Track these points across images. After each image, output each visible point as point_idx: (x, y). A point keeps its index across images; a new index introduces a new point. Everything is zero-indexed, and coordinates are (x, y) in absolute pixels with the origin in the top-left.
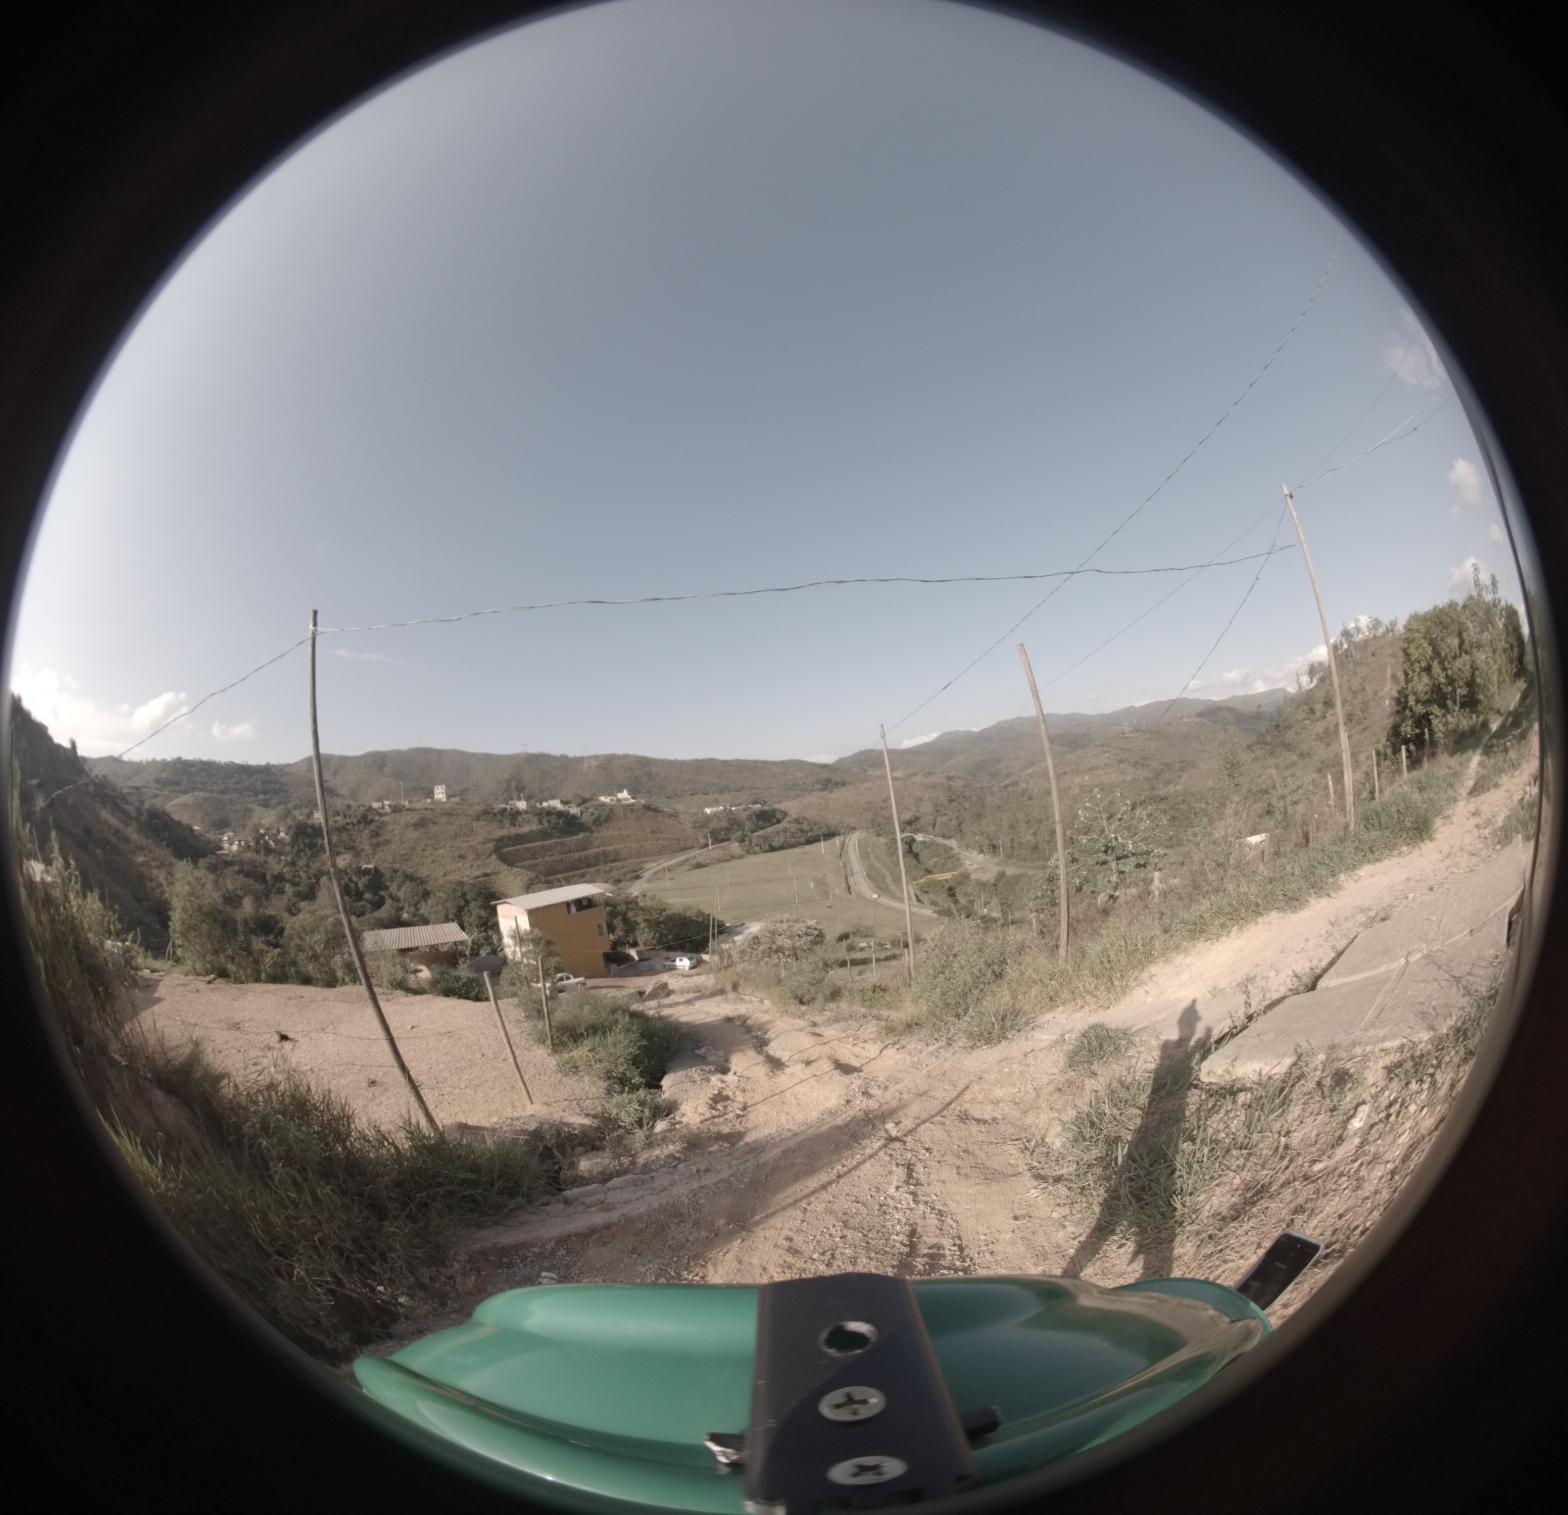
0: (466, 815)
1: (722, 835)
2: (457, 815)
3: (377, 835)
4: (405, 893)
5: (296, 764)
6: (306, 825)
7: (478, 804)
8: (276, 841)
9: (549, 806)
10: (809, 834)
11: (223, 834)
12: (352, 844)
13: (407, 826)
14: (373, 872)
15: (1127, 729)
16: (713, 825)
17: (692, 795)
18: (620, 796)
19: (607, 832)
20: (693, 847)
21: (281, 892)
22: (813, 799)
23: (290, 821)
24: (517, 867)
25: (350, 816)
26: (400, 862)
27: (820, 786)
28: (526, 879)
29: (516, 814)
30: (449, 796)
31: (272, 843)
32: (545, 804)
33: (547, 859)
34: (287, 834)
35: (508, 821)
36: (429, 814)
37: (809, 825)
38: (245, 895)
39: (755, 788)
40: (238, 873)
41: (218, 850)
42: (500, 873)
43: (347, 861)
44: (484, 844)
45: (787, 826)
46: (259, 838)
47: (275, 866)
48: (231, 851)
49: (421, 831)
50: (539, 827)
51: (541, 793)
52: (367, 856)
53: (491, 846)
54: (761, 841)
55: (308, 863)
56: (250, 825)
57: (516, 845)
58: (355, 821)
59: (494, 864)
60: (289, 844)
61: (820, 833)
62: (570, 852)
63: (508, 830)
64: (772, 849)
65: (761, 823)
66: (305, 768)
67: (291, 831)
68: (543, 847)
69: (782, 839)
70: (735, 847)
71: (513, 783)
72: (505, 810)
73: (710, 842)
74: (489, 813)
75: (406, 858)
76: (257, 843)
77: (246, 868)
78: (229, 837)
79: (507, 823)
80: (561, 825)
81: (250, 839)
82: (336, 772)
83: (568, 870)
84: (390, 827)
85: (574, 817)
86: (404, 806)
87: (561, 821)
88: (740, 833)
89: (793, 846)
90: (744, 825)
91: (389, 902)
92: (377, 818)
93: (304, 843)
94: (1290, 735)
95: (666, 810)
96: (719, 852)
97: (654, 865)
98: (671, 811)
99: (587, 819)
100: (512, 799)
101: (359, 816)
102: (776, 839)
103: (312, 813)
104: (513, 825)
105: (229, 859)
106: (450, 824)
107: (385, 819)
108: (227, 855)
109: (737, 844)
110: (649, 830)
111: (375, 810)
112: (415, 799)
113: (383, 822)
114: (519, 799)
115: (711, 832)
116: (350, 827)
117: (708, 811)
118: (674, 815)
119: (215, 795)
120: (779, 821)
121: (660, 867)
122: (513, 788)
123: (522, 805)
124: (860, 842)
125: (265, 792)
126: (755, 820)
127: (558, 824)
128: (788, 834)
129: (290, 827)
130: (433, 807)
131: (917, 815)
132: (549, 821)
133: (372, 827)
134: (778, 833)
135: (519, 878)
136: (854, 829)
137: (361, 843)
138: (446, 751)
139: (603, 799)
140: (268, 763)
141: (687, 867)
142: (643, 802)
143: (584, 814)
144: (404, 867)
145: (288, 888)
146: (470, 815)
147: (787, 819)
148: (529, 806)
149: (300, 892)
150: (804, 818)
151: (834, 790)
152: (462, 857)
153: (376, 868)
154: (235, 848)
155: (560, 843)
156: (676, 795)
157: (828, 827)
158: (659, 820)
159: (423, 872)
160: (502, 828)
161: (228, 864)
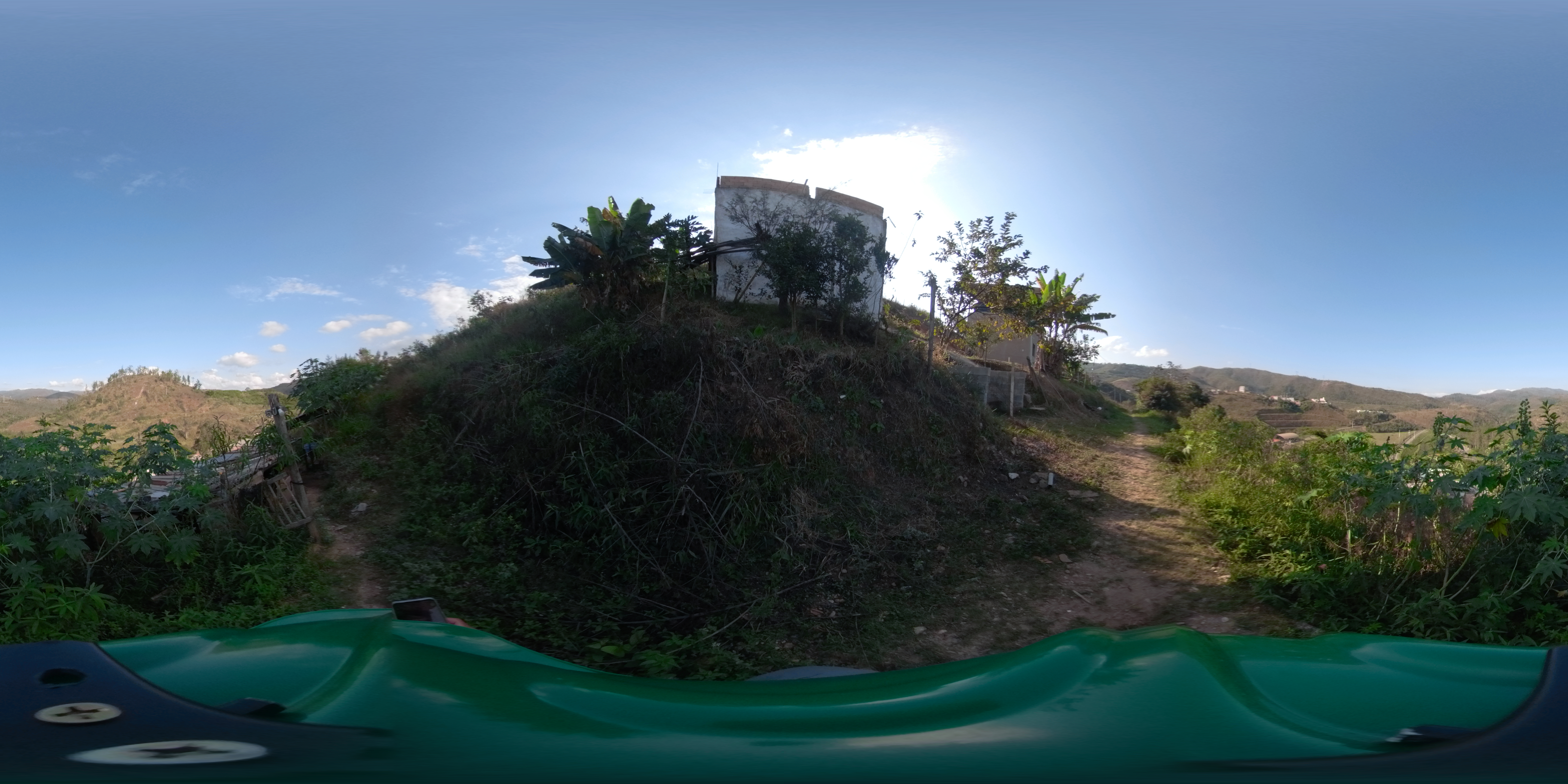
1: (1360, 422)
9: (1288, 400)
10: (1400, 428)
13: (1224, 400)
16: (1357, 417)
18: (1321, 400)
20: (1345, 426)
24: (1264, 422)
29: (1271, 401)
33: (1279, 421)
36: (1234, 397)
37: (1402, 424)
44: (1254, 411)
45: (1391, 422)
57: (1267, 413)
61: (1406, 428)
62: (1290, 420)
68: (1280, 416)
71: (1281, 387)
73: (1353, 425)
79: (1267, 404)
85: (1297, 406)
86: (1224, 392)
87: (1290, 407)
90: (1373, 420)
92: (1212, 396)
96: (1356, 429)
98: (1342, 409)
99: (1303, 408)
100: (1274, 395)
104: (1269, 405)
106: (1243, 401)
109: (1365, 427)
111: (1211, 392)
112: (1231, 390)
115: (1355, 420)
117: (1358, 411)
120: (1389, 420)
123: (1275, 398)
124: (1421, 434)
126: (1378, 418)
128: (1390, 426)
132: (1285, 406)
134: (1386, 425)
136: (1424, 429)
139: (1313, 400)
143: (1302, 405)
148: (1278, 398)
150: (1401, 420)
152: (1242, 414)
155: (1289, 416)
157: (1411, 426)
160: (1264, 406)
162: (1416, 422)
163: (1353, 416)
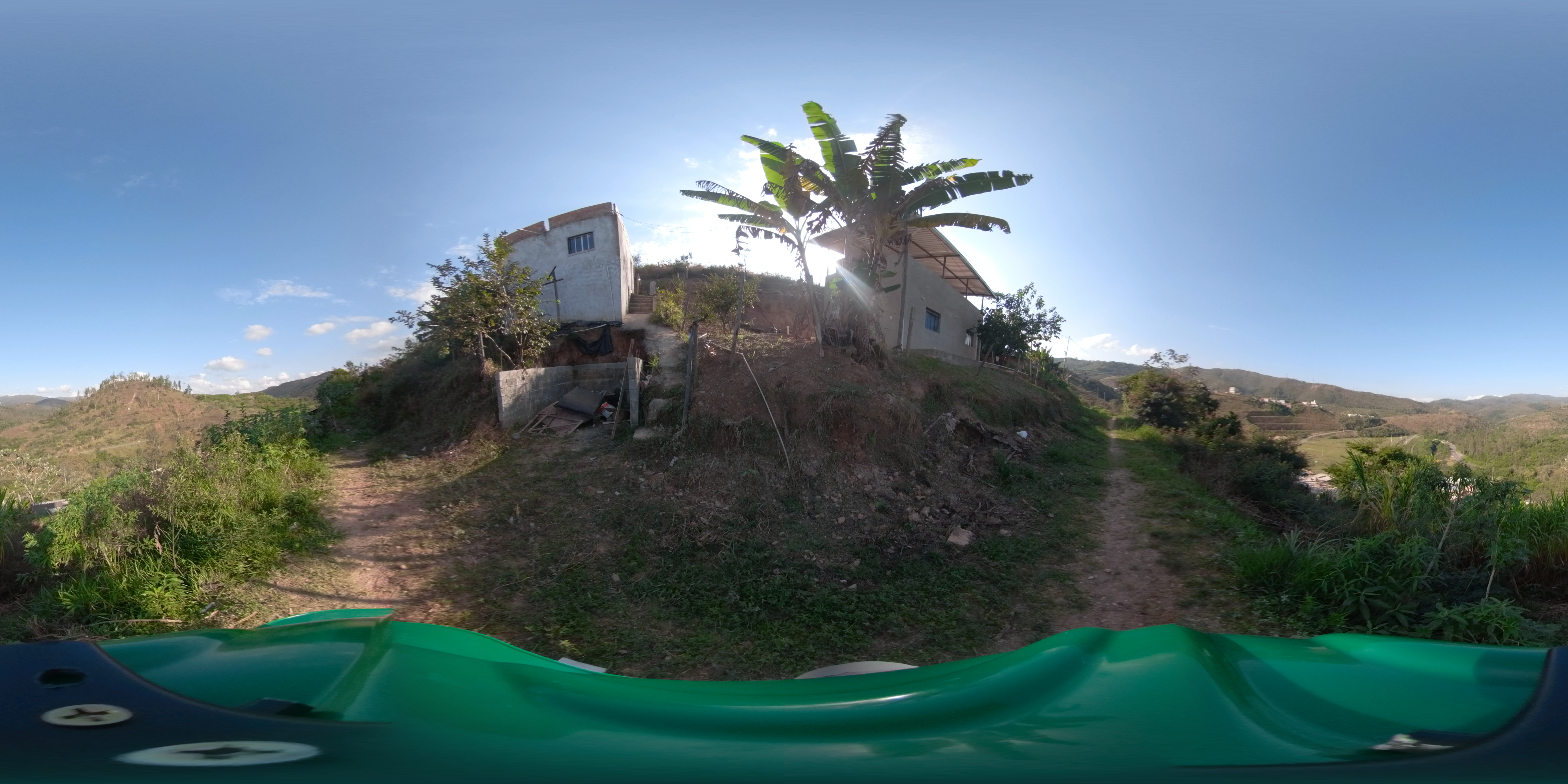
0: (1241, 400)
1: (1352, 426)
2: (1237, 400)
10: (1391, 433)
16: (1349, 422)
17: (1348, 407)
18: (1312, 403)
19: (1300, 417)
20: (1335, 430)
24: (1255, 424)
28: (1256, 429)
29: (1262, 404)
30: (1236, 392)
32: (1278, 401)
33: (1269, 423)
35: (1259, 405)
37: (1393, 428)
44: (1243, 413)
45: (1383, 427)
50: (1271, 410)
53: (1246, 414)
57: (1258, 416)
61: (1397, 433)
62: (1282, 423)
63: (1257, 409)
65: (1371, 424)
68: (1270, 419)
69: (1377, 433)
70: (1355, 433)
71: (1271, 390)
72: (1258, 401)
73: (1346, 429)
74: (1252, 401)
79: (1257, 406)
83: (1277, 429)
85: (1288, 409)
88: (1358, 427)
95: (1330, 411)
96: (1348, 433)
97: (1316, 434)
99: (1293, 410)
100: (1265, 397)
102: (1375, 432)
104: (1259, 408)
109: (1356, 431)
110: (1319, 419)
114: (1268, 397)
115: (1346, 424)
118: (1333, 414)
122: (1269, 392)
123: (1266, 400)
124: (1413, 440)
127: (1280, 410)
128: (1381, 431)
130: (1226, 396)
132: (1275, 409)
134: (1377, 429)
136: (1415, 433)
139: (1304, 403)
142: (1322, 407)
143: (1293, 408)
146: (1243, 400)
147: (1384, 424)
148: (1269, 401)
150: (1392, 425)
155: (1277, 418)
158: (1325, 415)
160: (1254, 408)
163: (1344, 420)
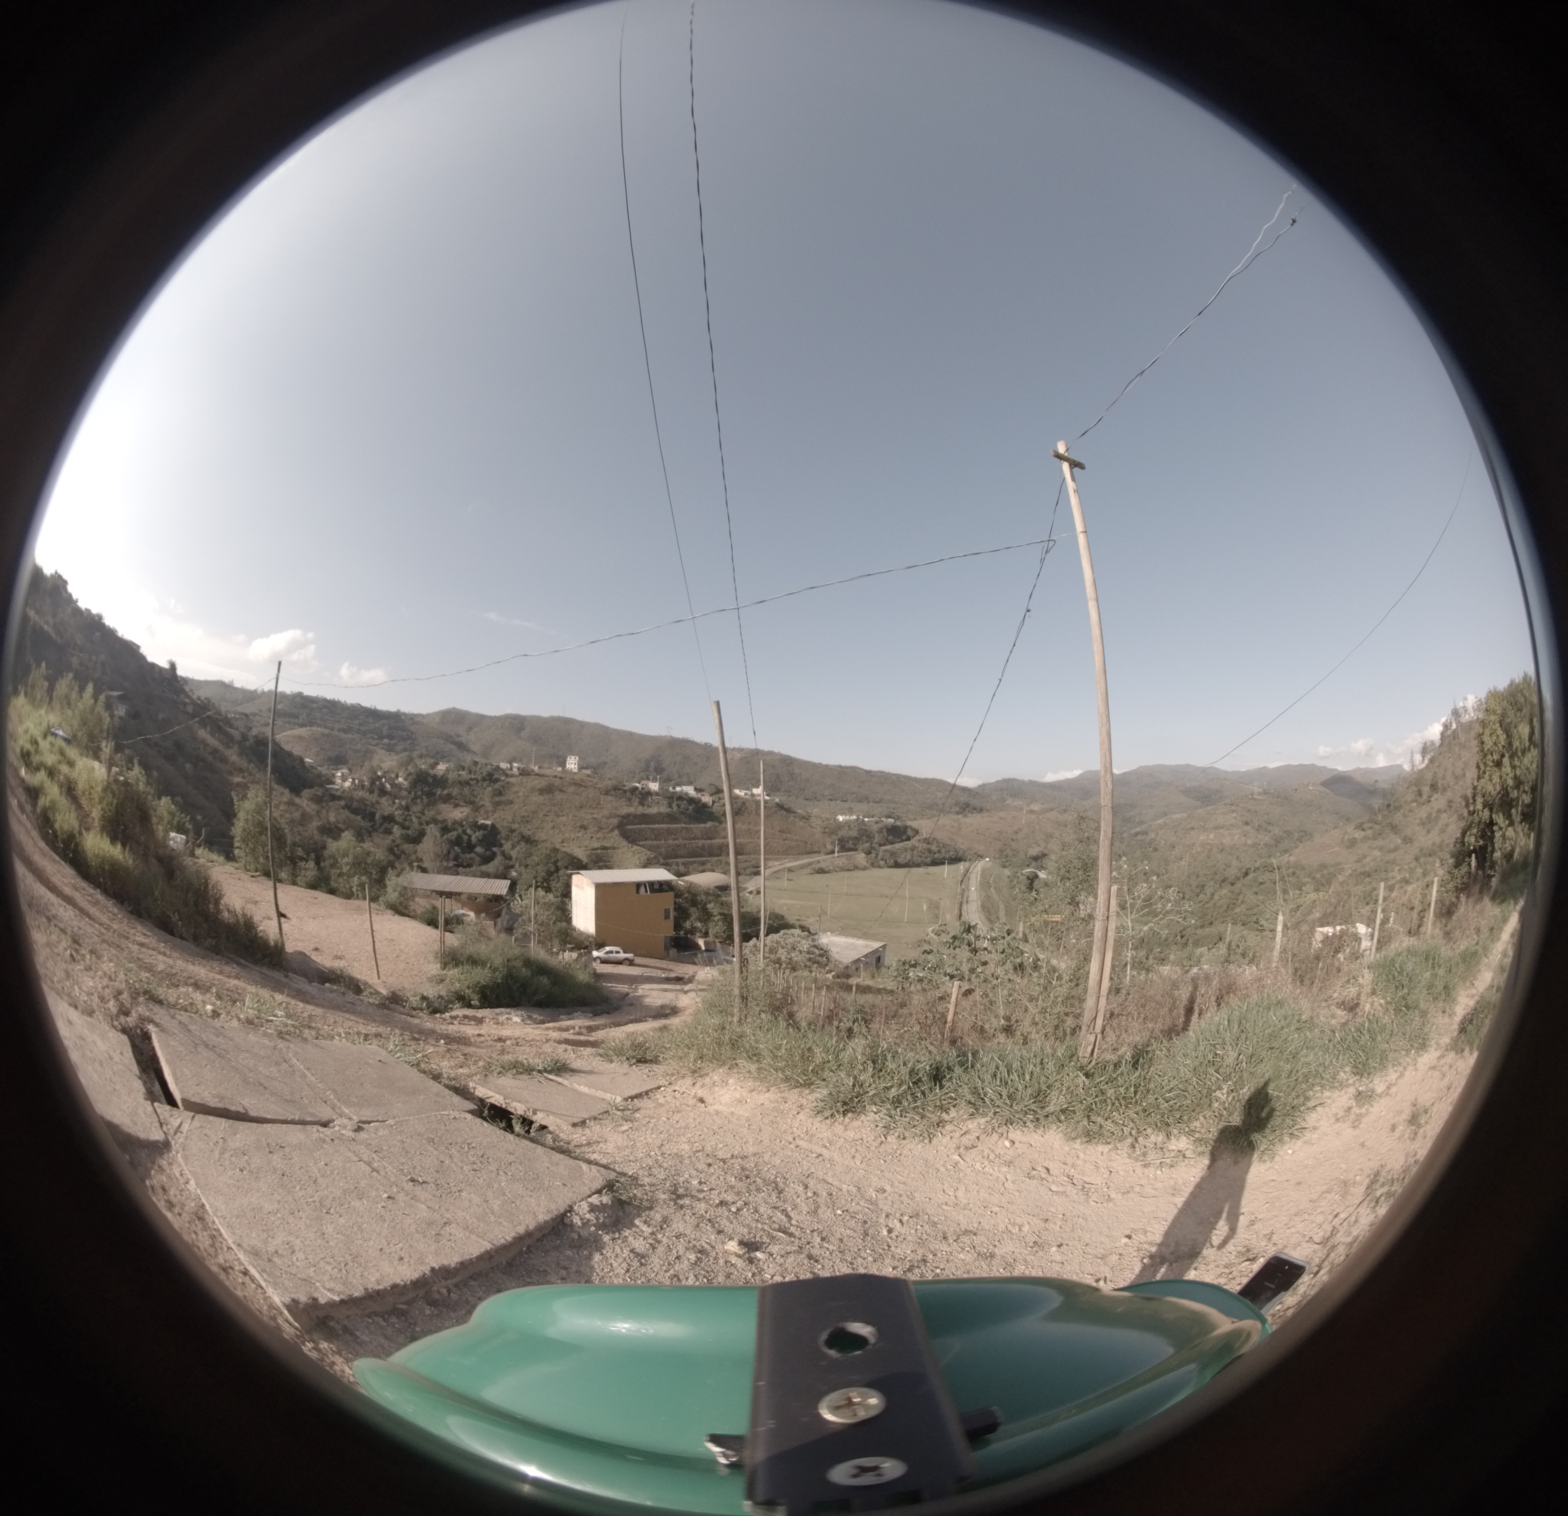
0: (595, 788)
1: (850, 845)
2: (585, 787)
3: (500, 794)
4: (519, 852)
5: (428, 715)
6: (428, 775)
7: (610, 779)
8: (393, 785)
9: (681, 792)
10: (936, 856)
11: (337, 769)
12: (473, 799)
13: (533, 790)
14: (489, 828)
15: (1256, 790)
16: (843, 833)
17: (831, 800)
18: (755, 791)
20: (819, 852)
21: (388, 832)
22: (946, 821)
23: (411, 768)
24: (638, 845)
25: (475, 772)
26: (519, 823)
27: (957, 809)
28: (644, 858)
29: (646, 795)
30: (581, 768)
31: (388, 786)
32: (678, 789)
33: (670, 842)
34: (405, 779)
35: (637, 800)
36: (557, 782)
37: (938, 846)
38: (347, 829)
39: (895, 802)
40: (343, 808)
41: (329, 784)
42: (619, 848)
43: (465, 814)
44: (608, 818)
45: (917, 844)
46: (374, 779)
47: (386, 807)
48: (342, 787)
49: (547, 797)
50: (668, 810)
51: (680, 777)
52: (487, 812)
53: (615, 821)
54: (888, 855)
55: (423, 810)
56: (367, 764)
57: (641, 824)
58: (479, 777)
59: (615, 838)
60: (406, 789)
61: (947, 856)
62: (694, 838)
63: (635, 809)
64: (897, 865)
65: (890, 838)
66: (437, 720)
67: (410, 778)
68: (668, 830)
69: (908, 857)
70: (860, 858)
71: (652, 764)
72: (637, 788)
73: (836, 850)
74: (620, 789)
75: (526, 820)
76: (372, 783)
77: (355, 805)
78: (343, 774)
79: (636, 801)
80: (688, 812)
81: (365, 778)
82: (470, 729)
83: (691, 855)
84: (515, 789)
85: (705, 805)
86: (533, 771)
87: (691, 808)
88: (867, 845)
89: (918, 865)
90: (873, 837)
91: (499, 859)
92: (503, 778)
93: (422, 791)
94: (1398, 817)
95: (799, 811)
96: (843, 860)
97: (777, 863)
98: (804, 813)
99: (716, 809)
100: (648, 779)
101: (484, 774)
102: (903, 856)
103: (437, 764)
104: (642, 804)
105: (338, 794)
106: (577, 794)
107: (512, 780)
108: (337, 790)
109: (863, 855)
110: (778, 829)
111: (502, 770)
112: (546, 765)
113: (508, 783)
114: (654, 780)
115: (839, 840)
116: (473, 783)
117: (841, 818)
118: (806, 818)
119: (336, 733)
120: (908, 839)
121: (782, 867)
122: (651, 768)
123: (654, 786)
124: (984, 871)
125: (391, 737)
126: (886, 834)
127: (688, 810)
128: (915, 852)
129: (410, 774)
130: (563, 776)
131: (1046, 851)
132: (679, 806)
133: (497, 786)
134: (906, 850)
135: (637, 857)
136: (981, 857)
137: (482, 799)
138: (588, 724)
139: (737, 792)
140: (399, 711)
141: (809, 870)
142: (777, 800)
143: (716, 805)
144: (523, 828)
145: (397, 831)
146: (599, 789)
147: (917, 838)
148: (661, 788)
149: (408, 835)
150: (934, 839)
151: (969, 815)
152: (584, 827)
153: (493, 825)
154: (347, 784)
155: (687, 829)
156: (816, 798)
157: (956, 851)
158: (790, 820)
159: (541, 835)
160: (631, 806)
161: (334, 798)
162: (962, 845)
163: (833, 829)
